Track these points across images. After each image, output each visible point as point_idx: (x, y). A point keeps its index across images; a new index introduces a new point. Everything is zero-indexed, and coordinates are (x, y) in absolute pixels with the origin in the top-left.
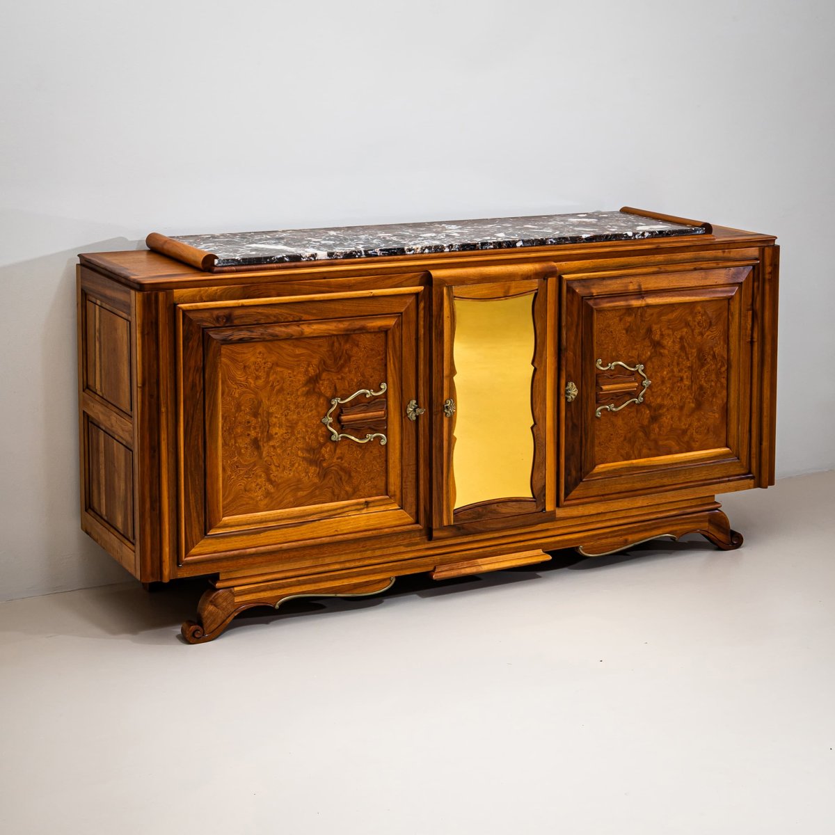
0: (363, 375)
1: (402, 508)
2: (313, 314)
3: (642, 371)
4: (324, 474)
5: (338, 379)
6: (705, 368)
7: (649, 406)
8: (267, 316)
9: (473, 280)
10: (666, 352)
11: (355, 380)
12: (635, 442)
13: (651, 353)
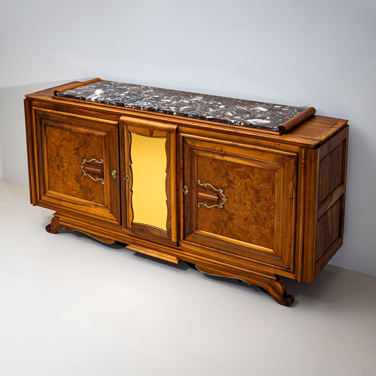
0: (95, 153)
1: (111, 213)
2: (76, 123)
3: (223, 193)
4: (82, 188)
5: (85, 151)
6: (260, 204)
7: (227, 212)
8: (61, 119)
9: (136, 125)
10: (237, 187)
11: (92, 154)
12: (219, 227)
13: (228, 186)
